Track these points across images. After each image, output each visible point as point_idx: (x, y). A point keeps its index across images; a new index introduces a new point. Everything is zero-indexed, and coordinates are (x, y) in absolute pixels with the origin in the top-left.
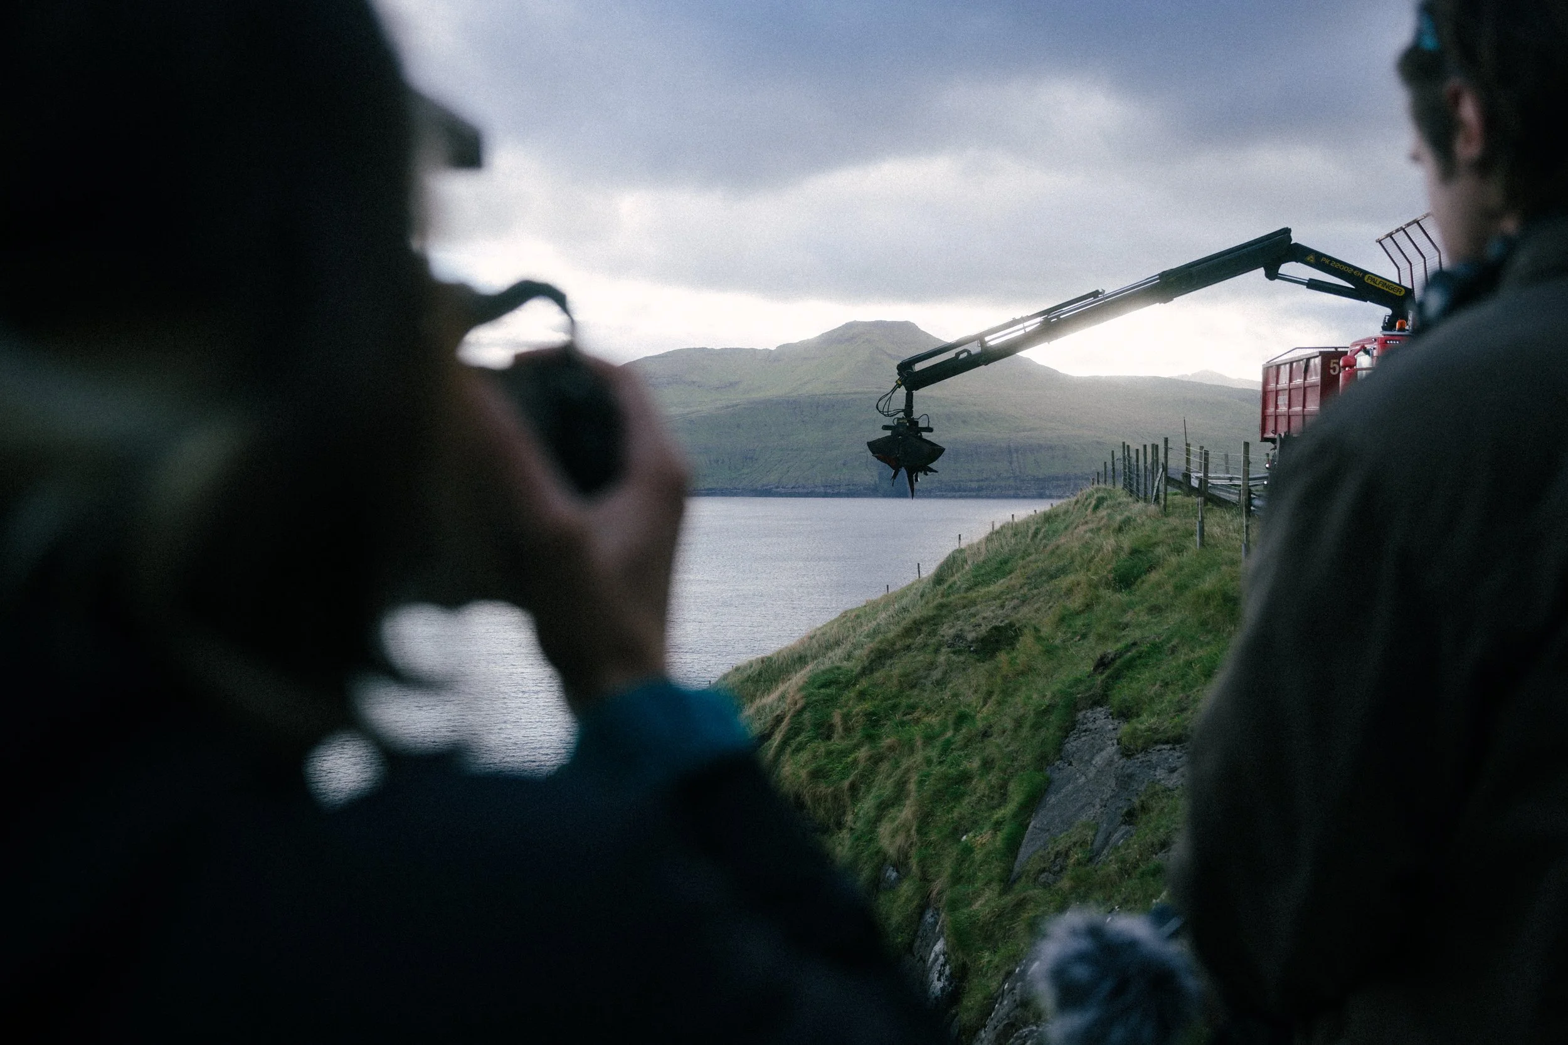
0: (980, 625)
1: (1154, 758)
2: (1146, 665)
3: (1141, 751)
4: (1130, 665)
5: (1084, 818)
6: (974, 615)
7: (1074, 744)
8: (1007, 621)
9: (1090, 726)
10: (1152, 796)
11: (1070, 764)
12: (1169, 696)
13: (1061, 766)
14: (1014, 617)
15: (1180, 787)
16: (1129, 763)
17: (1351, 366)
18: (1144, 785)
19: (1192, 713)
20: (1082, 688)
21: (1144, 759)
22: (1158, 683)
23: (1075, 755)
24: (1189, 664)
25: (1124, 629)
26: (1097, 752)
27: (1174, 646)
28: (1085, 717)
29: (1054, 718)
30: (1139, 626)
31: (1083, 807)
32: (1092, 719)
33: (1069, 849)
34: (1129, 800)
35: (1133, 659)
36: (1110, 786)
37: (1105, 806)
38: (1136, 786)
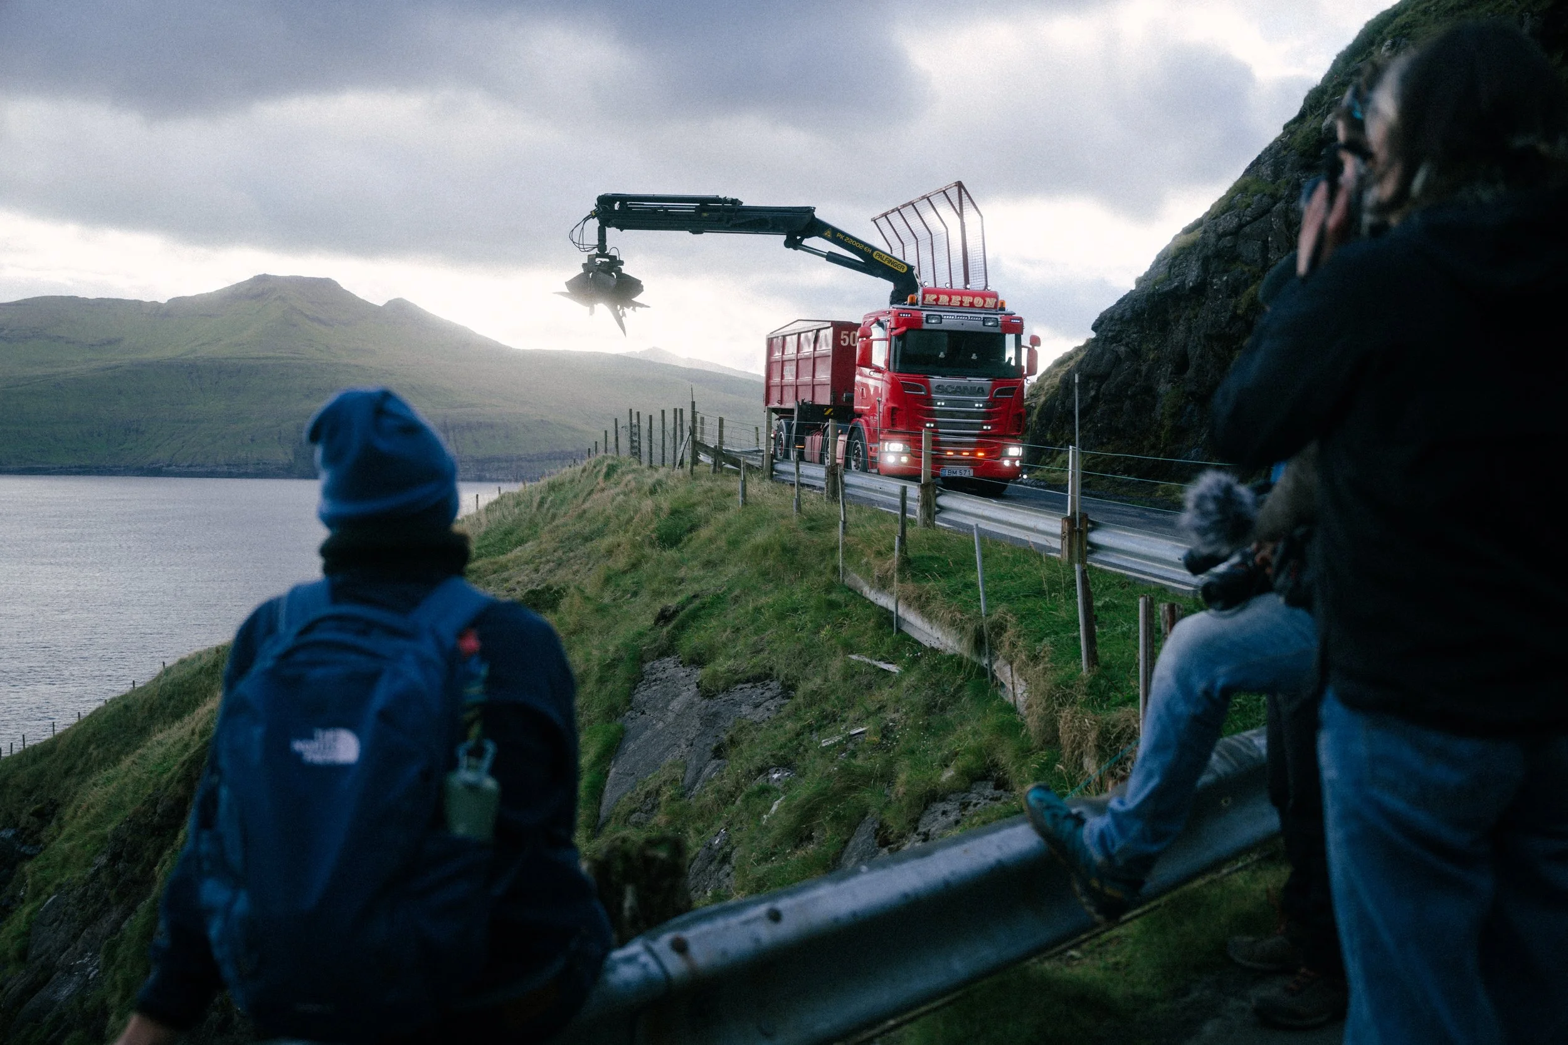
0: (515, 590)
1: (737, 696)
2: (711, 615)
3: (723, 691)
4: (694, 616)
5: (670, 759)
6: (506, 580)
7: (645, 694)
8: (544, 585)
9: (659, 675)
10: (741, 730)
11: (643, 713)
12: (742, 641)
13: (634, 716)
14: (551, 580)
15: (767, 720)
16: (712, 703)
17: (868, 337)
18: (731, 722)
19: (769, 653)
20: (646, 640)
21: (726, 698)
22: (729, 631)
23: (647, 704)
24: (757, 610)
25: (680, 584)
26: (672, 699)
27: (737, 596)
28: (652, 668)
29: (621, 672)
30: (696, 580)
31: (668, 748)
32: (661, 669)
33: (660, 787)
34: (717, 736)
35: (699, 609)
36: (694, 726)
37: (692, 745)
38: (722, 723)
